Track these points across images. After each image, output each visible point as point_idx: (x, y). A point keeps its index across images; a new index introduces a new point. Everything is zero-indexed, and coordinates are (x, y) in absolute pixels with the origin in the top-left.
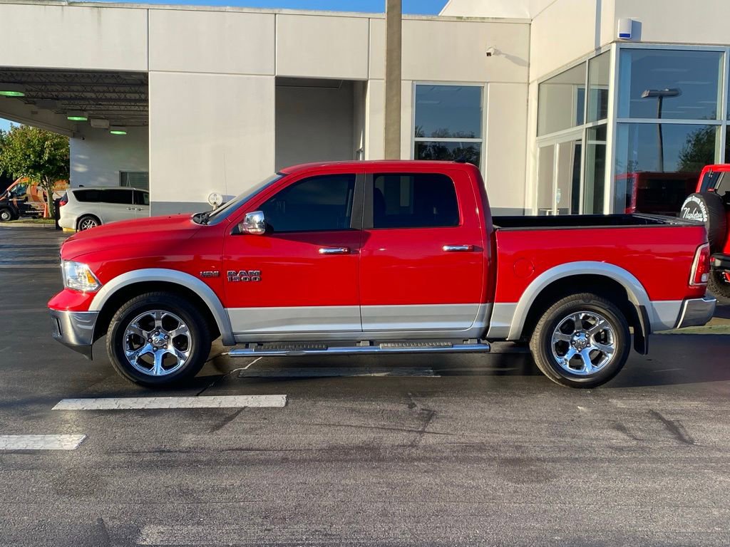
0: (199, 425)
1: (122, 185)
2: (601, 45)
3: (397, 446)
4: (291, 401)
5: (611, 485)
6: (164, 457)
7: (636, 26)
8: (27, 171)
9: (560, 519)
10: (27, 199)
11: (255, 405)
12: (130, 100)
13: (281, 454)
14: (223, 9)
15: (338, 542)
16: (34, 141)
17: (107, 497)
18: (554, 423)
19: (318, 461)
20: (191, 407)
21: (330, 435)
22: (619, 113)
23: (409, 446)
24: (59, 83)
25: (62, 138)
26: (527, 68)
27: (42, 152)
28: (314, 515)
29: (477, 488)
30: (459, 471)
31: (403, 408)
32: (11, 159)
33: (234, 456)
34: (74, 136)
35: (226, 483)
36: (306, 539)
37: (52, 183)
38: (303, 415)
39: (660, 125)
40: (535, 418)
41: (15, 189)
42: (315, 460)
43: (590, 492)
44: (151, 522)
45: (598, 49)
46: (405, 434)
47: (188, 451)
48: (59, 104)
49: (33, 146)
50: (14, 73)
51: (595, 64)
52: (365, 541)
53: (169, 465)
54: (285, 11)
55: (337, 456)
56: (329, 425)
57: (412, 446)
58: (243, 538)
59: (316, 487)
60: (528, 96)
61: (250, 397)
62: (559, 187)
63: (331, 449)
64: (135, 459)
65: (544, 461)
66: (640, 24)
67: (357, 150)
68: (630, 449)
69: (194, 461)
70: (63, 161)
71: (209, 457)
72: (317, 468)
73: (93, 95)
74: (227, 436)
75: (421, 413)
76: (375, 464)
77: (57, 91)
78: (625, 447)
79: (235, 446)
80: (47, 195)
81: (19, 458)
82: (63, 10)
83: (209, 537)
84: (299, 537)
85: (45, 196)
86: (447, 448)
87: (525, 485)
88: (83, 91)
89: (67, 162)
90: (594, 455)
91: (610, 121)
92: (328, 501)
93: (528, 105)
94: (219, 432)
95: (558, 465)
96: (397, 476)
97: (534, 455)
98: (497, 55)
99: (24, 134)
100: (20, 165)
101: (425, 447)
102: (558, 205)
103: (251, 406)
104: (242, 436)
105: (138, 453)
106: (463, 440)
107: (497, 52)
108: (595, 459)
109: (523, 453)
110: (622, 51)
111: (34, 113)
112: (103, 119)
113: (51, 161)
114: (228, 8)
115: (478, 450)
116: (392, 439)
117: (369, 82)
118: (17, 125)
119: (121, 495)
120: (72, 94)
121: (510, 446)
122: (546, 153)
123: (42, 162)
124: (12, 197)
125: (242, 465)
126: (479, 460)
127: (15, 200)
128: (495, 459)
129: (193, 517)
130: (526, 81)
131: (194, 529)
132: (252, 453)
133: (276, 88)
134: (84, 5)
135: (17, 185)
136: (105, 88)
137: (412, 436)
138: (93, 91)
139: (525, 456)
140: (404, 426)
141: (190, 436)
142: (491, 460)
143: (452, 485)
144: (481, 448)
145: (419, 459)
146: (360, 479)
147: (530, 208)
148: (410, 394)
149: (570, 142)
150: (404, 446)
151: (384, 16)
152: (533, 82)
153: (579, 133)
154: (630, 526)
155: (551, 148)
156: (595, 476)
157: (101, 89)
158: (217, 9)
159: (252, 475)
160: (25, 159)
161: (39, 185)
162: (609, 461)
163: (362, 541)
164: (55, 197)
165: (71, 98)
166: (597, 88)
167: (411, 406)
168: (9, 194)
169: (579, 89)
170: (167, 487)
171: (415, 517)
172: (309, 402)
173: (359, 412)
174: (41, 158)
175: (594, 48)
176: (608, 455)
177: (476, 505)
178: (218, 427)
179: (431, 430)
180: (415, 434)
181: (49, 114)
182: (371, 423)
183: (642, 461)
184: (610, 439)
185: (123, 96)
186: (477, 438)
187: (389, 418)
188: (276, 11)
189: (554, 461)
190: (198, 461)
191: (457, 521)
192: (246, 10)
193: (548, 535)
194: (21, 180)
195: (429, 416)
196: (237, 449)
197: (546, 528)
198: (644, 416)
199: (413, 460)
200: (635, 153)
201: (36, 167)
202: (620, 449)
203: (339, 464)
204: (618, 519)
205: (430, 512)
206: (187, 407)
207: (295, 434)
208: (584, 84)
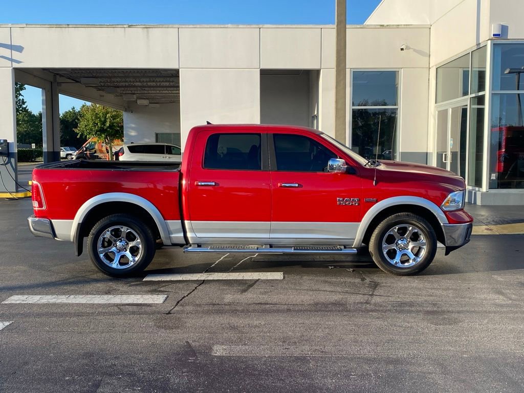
0: (233, 289)
1: (157, 142)
2: (480, 42)
3: (358, 303)
4: (286, 276)
5: (497, 326)
6: (216, 307)
7: (504, 29)
8: (96, 134)
9: (466, 345)
10: (95, 152)
11: (265, 278)
12: (163, 87)
13: (286, 307)
14: (226, 26)
15: (330, 356)
16: (100, 114)
17: (188, 330)
18: (456, 290)
19: (309, 311)
20: (226, 279)
21: (314, 296)
22: (493, 87)
23: (365, 303)
24: (120, 77)
25: (117, 112)
26: (428, 58)
27: (105, 121)
28: (313, 341)
29: (411, 327)
30: (397, 318)
31: (358, 280)
32: (86, 126)
33: (257, 307)
34: (126, 111)
35: (256, 323)
36: (311, 354)
37: (112, 141)
38: (295, 284)
39: (519, 94)
40: (444, 287)
41: (88, 145)
42: (306, 310)
43: (484, 331)
44: (217, 343)
45: (478, 44)
46: (361, 296)
47: (229, 304)
48: (119, 90)
49: (99, 118)
50: (91, 71)
51: (476, 55)
52: (347, 356)
53: (220, 312)
54: (266, 26)
55: (320, 308)
56: (313, 290)
57: (367, 303)
58: (273, 353)
59: (311, 326)
60: (429, 76)
61: (261, 273)
62: (451, 137)
63: (317, 304)
64: (199, 309)
65: (453, 312)
66: (508, 27)
67: (313, 115)
68: (508, 306)
69: (234, 310)
70: (118, 127)
71: (242, 308)
72: (309, 315)
73: (139, 84)
74: (251, 296)
75: (370, 284)
76: (345, 313)
77: (117, 82)
78: (504, 304)
79: (257, 302)
80: (109, 149)
81: (130, 308)
82: (125, 30)
83: (253, 352)
84: (307, 352)
85: (107, 150)
86: (389, 304)
87: (441, 327)
88: (133, 82)
89: (122, 127)
90: (484, 309)
91: (487, 93)
92: (320, 334)
93: (429, 82)
94: (246, 294)
95: (462, 315)
96: (360, 320)
97: (445, 309)
98: (408, 49)
99: (94, 110)
100: (91, 130)
101: (375, 304)
102: (451, 149)
103: (262, 279)
104: (260, 296)
105: (200, 305)
106: (399, 300)
107: (408, 48)
108: (485, 312)
109: (438, 307)
110: (495, 46)
111: (101, 96)
112: (145, 99)
113: (111, 127)
114: (229, 26)
115: (409, 306)
116: (352, 299)
117: (321, 70)
118: (89, 104)
119: (195, 329)
120: (127, 84)
121: (430, 304)
122: (442, 115)
123: (105, 127)
124: (86, 151)
125: (263, 312)
126: (410, 312)
127: (88, 152)
128: (420, 311)
129: (240, 341)
130: (428, 66)
131: (244, 348)
132: (268, 306)
133: (260, 77)
134: (138, 27)
135: (89, 143)
136: (148, 79)
137: (366, 297)
138: (140, 82)
139: (440, 309)
140: (360, 291)
141: (229, 296)
142: (418, 312)
143: (395, 326)
144: (411, 304)
145: (372, 311)
146: (337, 322)
147: (431, 151)
148: (361, 272)
149: (458, 107)
150: (361, 303)
151: (335, 26)
152: (433, 67)
153: (466, 101)
154: (511, 350)
155: (446, 111)
156: (486, 321)
157: (145, 80)
158: (222, 26)
159: (270, 318)
160: (95, 126)
161: (103, 143)
162: (495, 312)
163: (345, 356)
164: (114, 150)
165: (126, 86)
166: (478, 70)
167: (363, 279)
168: (85, 149)
169: (464, 71)
170: (222, 324)
171: (375, 343)
172: (298, 277)
173: (330, 282)
174: (105, 125)
175: (475, 44)
176: (493, 309)
177: (412, 337)
178: (244, 291)
179: (378, 294)
180: (367, 296)
181: (111, 97)
182: (339, 289)
183: (517, 312)
184: (494, 299)
185: (158, 84)
186: (408, 299)
187: (349, 286)
188: (261, 26)
189: (459, 312)
190: (236, 310)
191: (401, 346)
192: (241, 26)
193: (460, 354)
194: (92, 139)
195: (375, 286)
196: (258, 304)
197: (458, 350)
198: (516, 285)
199: (369, 311)
200: (504, 113)
201: (102, 131)
202: (502, 306)
203: (323, 313)
204: (503, 346)
205: (384, 341)
206: (224, 279)
207: (292, 295)
208: (469, 68)
